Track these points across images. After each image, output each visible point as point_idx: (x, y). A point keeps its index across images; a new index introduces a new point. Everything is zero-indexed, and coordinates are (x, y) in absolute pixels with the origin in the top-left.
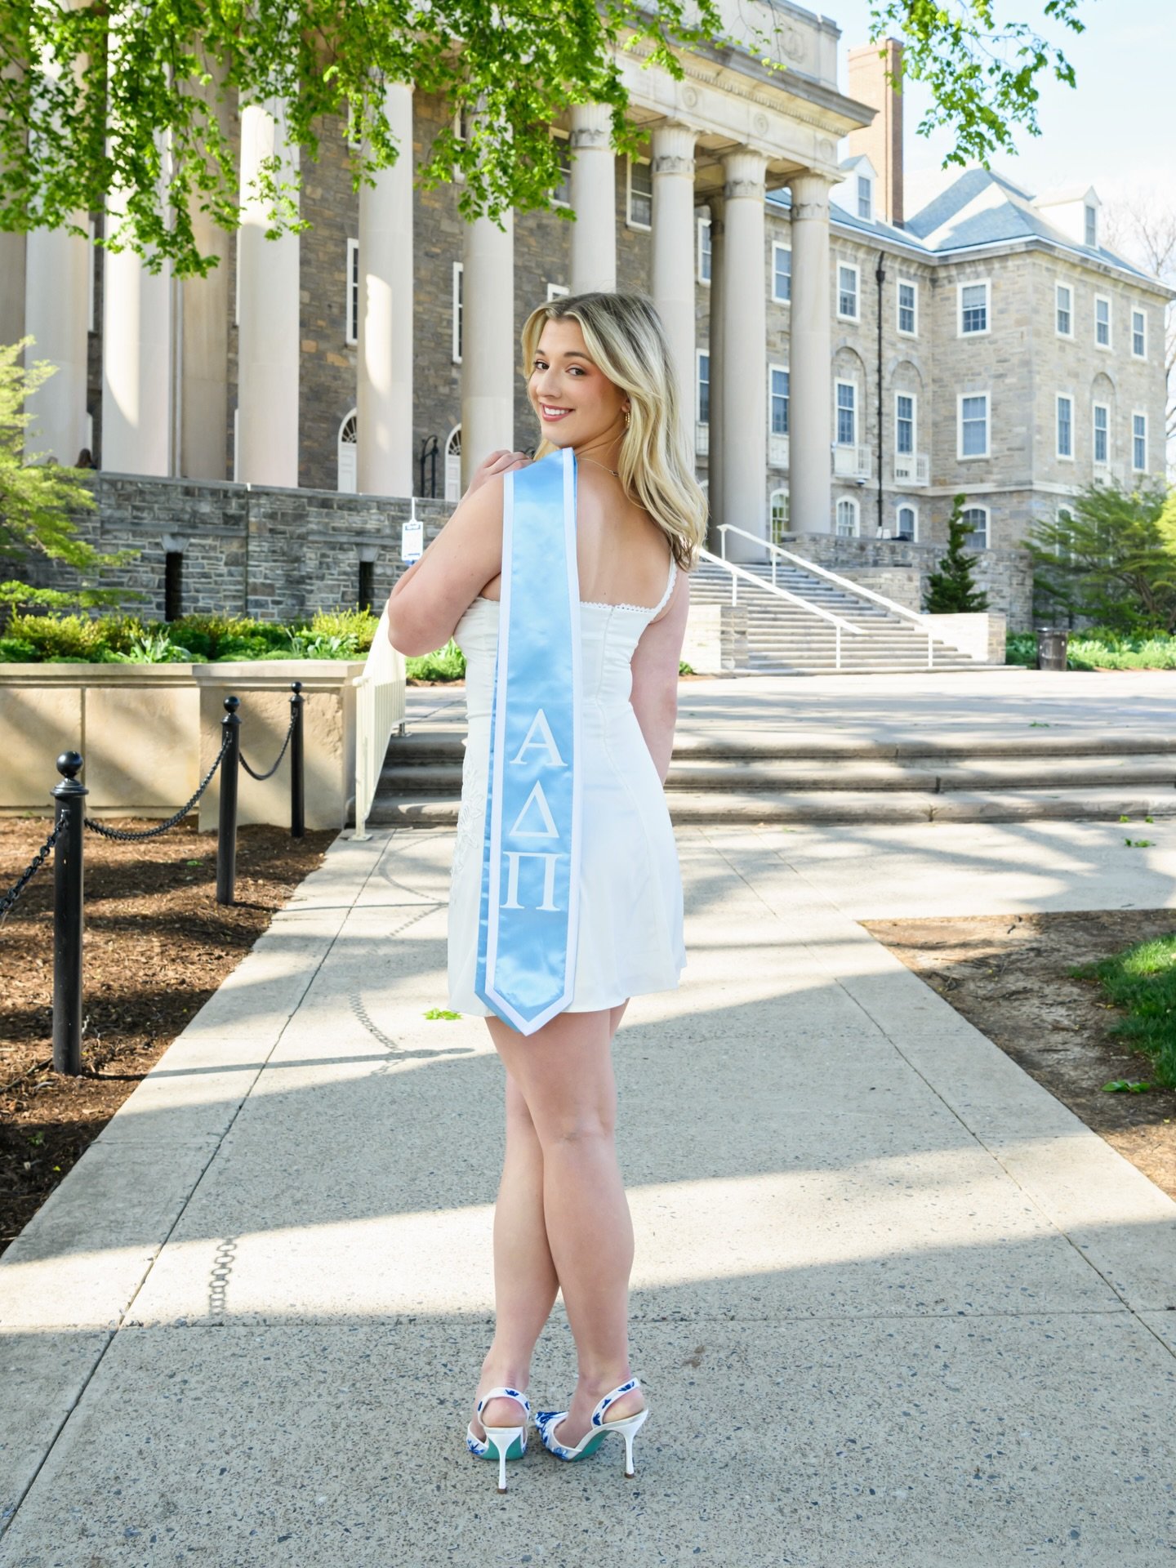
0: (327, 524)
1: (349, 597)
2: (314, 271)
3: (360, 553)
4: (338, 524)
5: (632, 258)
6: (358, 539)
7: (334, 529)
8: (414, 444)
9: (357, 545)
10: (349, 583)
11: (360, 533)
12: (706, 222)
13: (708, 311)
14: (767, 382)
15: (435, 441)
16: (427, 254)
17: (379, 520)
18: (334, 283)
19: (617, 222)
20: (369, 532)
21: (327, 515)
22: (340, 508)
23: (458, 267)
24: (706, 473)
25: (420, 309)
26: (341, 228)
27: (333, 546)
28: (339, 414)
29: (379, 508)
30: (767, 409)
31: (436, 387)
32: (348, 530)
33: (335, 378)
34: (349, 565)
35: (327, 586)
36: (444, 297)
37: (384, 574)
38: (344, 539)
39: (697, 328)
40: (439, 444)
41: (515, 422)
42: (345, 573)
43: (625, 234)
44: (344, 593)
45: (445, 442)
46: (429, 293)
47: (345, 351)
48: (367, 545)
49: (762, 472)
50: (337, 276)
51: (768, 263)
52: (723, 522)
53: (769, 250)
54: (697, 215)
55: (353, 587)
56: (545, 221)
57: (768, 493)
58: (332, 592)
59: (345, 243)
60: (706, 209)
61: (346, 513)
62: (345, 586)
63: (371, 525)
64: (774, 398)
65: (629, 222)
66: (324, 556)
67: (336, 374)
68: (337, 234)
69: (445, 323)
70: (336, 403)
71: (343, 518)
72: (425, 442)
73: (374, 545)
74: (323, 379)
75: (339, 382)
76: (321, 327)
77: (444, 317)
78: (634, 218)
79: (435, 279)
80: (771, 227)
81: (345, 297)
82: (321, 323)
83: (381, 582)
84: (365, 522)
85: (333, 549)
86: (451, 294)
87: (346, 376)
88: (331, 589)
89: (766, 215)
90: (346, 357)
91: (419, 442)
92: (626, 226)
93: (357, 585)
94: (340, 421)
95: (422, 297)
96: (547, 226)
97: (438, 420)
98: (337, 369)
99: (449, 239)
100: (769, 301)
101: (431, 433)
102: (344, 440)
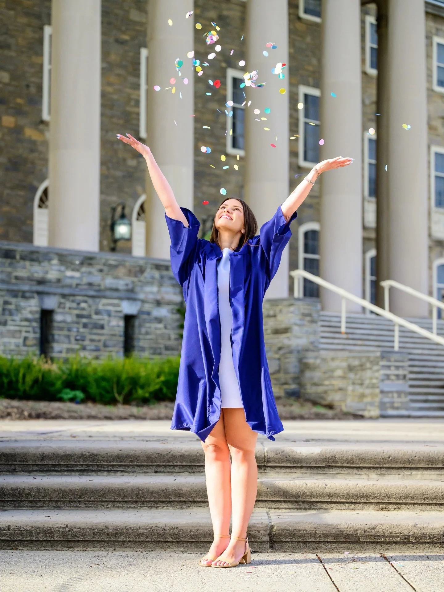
0: (9, 274)
1: (29, 342)
2: (13, 54)
3: (41, 301)
4: (21, 273)
5: (304, 46)
6: (40, 288)
7: (17, 278)
8: (102, 211)
9: (39, 293)
10: (30, 329)
11: (41, 282)
12: (371, 20)
13: (374, 98)
14: (429, 162)
15: (123, 208)
16: (117, 41)
17: (60, 271)
18: (32, 65)
19: (290, 14)
20: (50, 282)
21: (10, 265)
22: (23, 258)
23: (144, 52)
24: (373, 244)
25: (109, 89)
26: (38, 17)
27: (15, 294)
28: (35, 183)
29: (60, 260)
30: (429, 186)
31: (124, 160)
32: (30, 279)
33: (32, 151)
34: (31, 312)
35: (9, 331)
36: (131, 79)
37: (64, 322)
38: (26, 288)
39: (364, 114)
40: (127, 211)
41: (195, 193)
42: (27, 320)
43: (299, 25)
44: (26, 339)
45: (132, 210)
46: (119, 75)
47: (41, 127)
48: (48, 294)
49: (424, 243)
50: (35, 59)
51: (429, 56)
52: (388, 278)
53: (429, 45)
54: (364, 12)
55: (35, 332)
56: (225, 13)
57: (430, 262)
58: (14, 337)
59: (42, 29)
60: (372, 7)
61: (27, 263)
62: (27, 332)
63: (52, 275)
64: (437, 177)
65: (302, 15)
66: (6, 303)
67: (33, 146)
68: (35, 22)
69: (133, 103)
70: (32, 173)
71: (24, 268)
72: (114, 210)
73: (55, 294)
74: (21, 151)
75: (36, 154)
76: (20, 105)
77: (133, 97)
78: (306, 11)
79: (124, 63)
80: (432, 24)
81: (41, 78)
82: (19, 101)
83: (61, 329)
84: (47, 272)
85: (16, 296)
86: (138, 76)
87: (41, 148)
88: (13, 334)
89: (427, 13)
90: (42, 132)
91: (109, 210)
92: (299, 19)
93: (38, 330)
94: (35, 189)
95: (113, 79)
96: (227, 17)
97: (126, 190)
98: (34, 143)
99: (138, 28)
100: (430, 90)
101: (120, 201)
102: (40, 207)
